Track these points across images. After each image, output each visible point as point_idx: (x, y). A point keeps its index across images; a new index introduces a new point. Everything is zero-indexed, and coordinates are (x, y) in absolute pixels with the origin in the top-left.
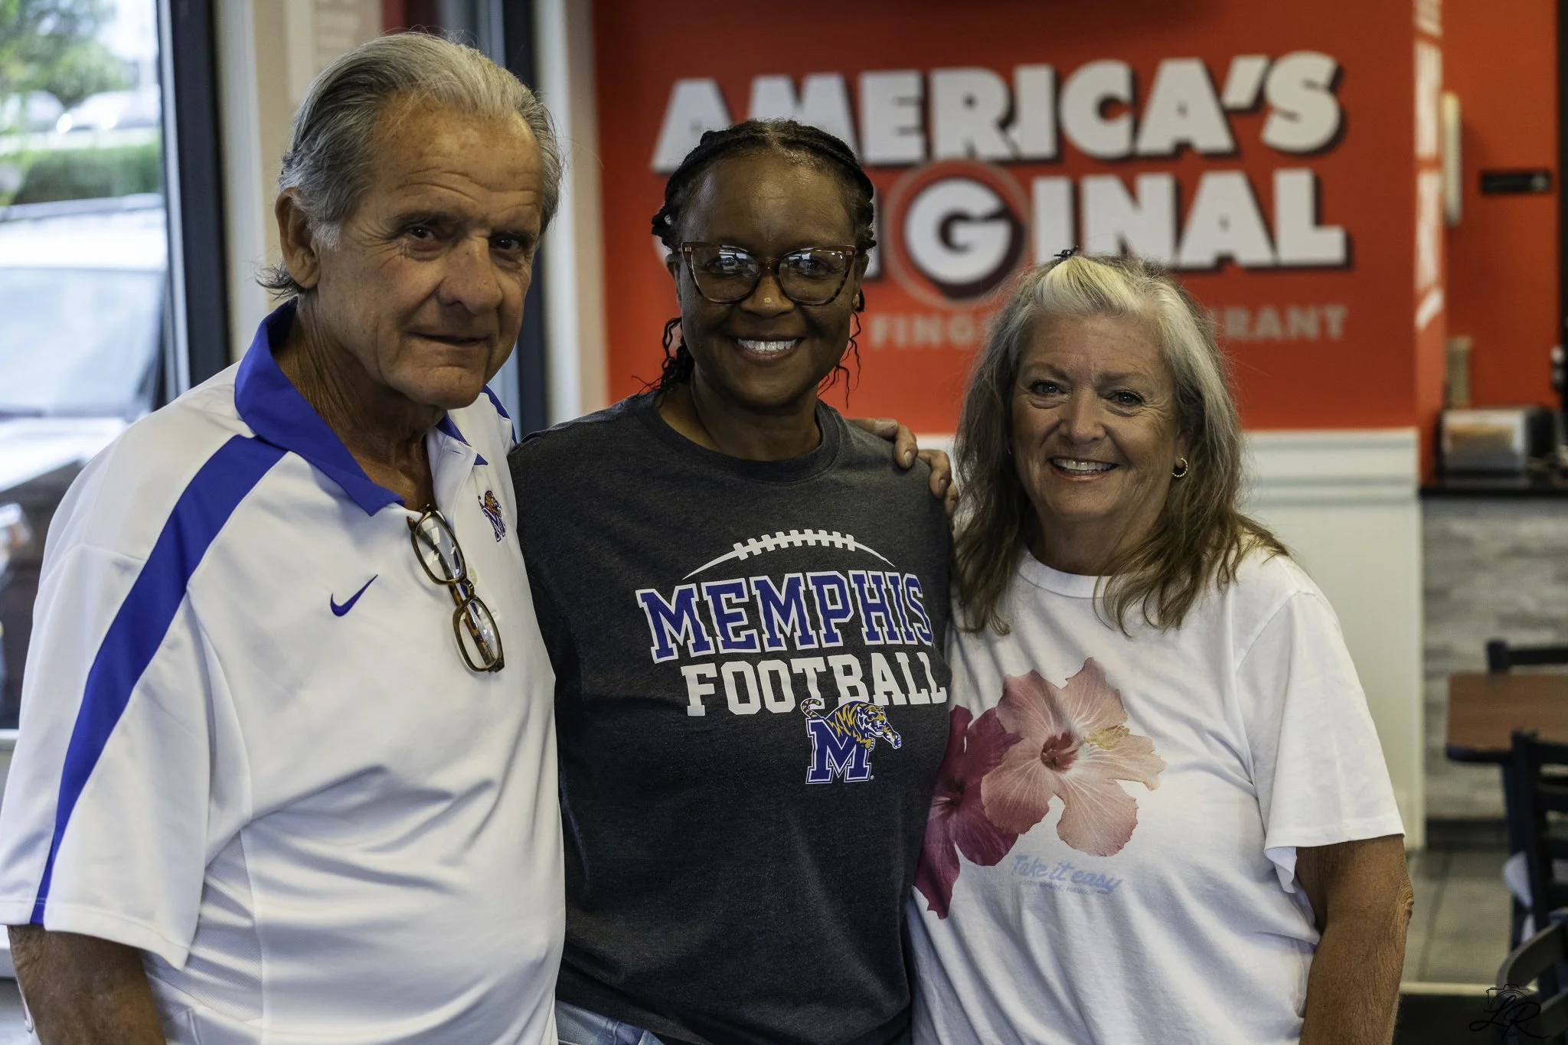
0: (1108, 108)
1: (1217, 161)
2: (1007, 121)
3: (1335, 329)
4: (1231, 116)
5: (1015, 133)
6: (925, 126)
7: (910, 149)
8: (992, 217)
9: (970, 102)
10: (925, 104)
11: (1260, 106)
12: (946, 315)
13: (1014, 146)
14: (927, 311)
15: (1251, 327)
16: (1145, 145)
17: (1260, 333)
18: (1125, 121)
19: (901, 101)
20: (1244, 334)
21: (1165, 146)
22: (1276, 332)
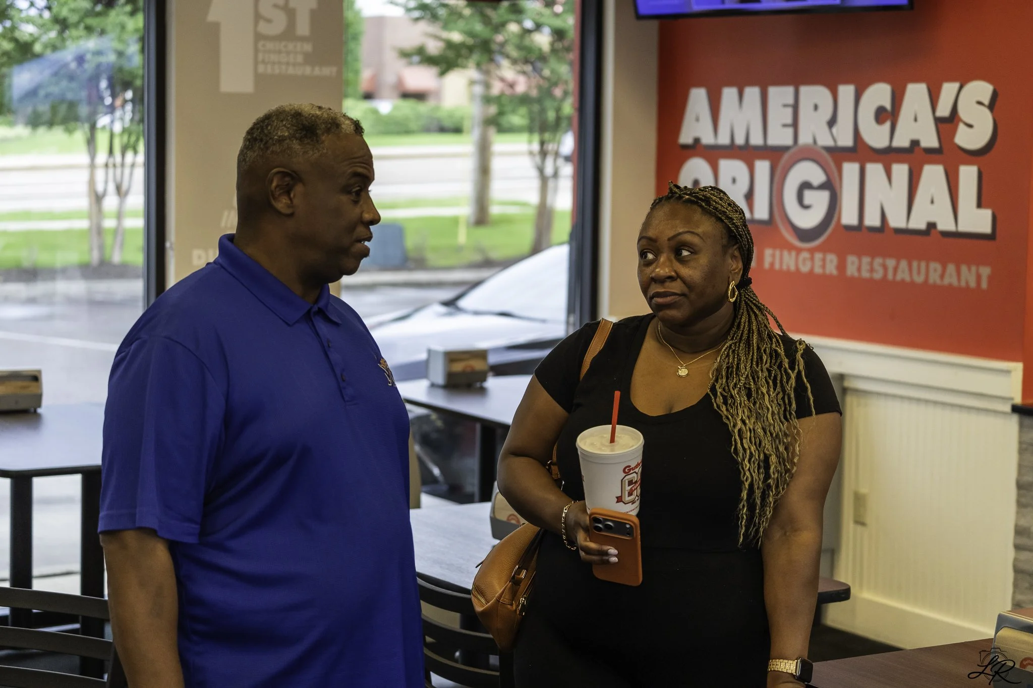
0: (881, 115)
1: (932, 155)
2: (832, 122)
3: (984, 284)
4: (939, 121)
5: (834, 130)
6: (795, 124)
7: (788, 138)
8: (822, 187)
9: (816, 107)
10: (796, 107)
11: (954, 116)
12: (799, 251)
13: (835, 140)
14: (790, 247)
15: (942, 276)
16: (897, 143)
17: (947, 281)
18: (888, 125)
19: (785, 106)
20: (938, 282)
21: (906, 144)
22: (955, 282)
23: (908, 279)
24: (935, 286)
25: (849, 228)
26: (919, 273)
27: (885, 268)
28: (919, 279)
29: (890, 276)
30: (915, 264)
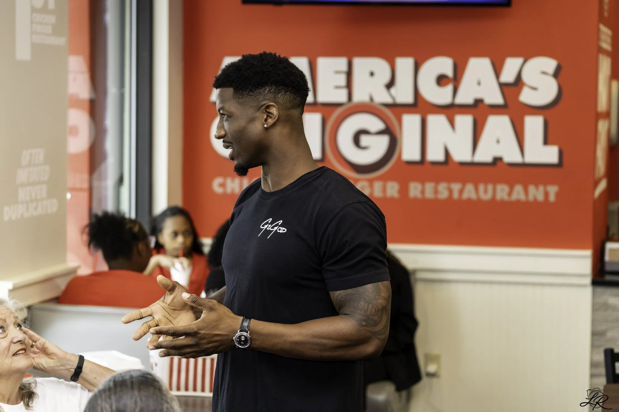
0: (441, 80)
1: (495, 109)
2: (390, 85)
3: (552, 198)
4: (503, 86)
5: (393, 90)
6: (349, 86)
7: (341, 96)
8: (381, 133)
9: (372, 74)
10: (349, 74)
11: (518, 82)
13: (393, 98)
15: (510, 194)
16: (460, 100)
17: (514, 197)
18: (449, 88)
19: (337, 72)
20: (506, 198)
21: (469, 100)
22: (522, 197)
23: (473, 196)
24: (503, 203)
25: (410, 163)
26: (486, 191)
27: (450, 191)
28: (486, 196)
29: (456, 195)
30: (481, 187)
